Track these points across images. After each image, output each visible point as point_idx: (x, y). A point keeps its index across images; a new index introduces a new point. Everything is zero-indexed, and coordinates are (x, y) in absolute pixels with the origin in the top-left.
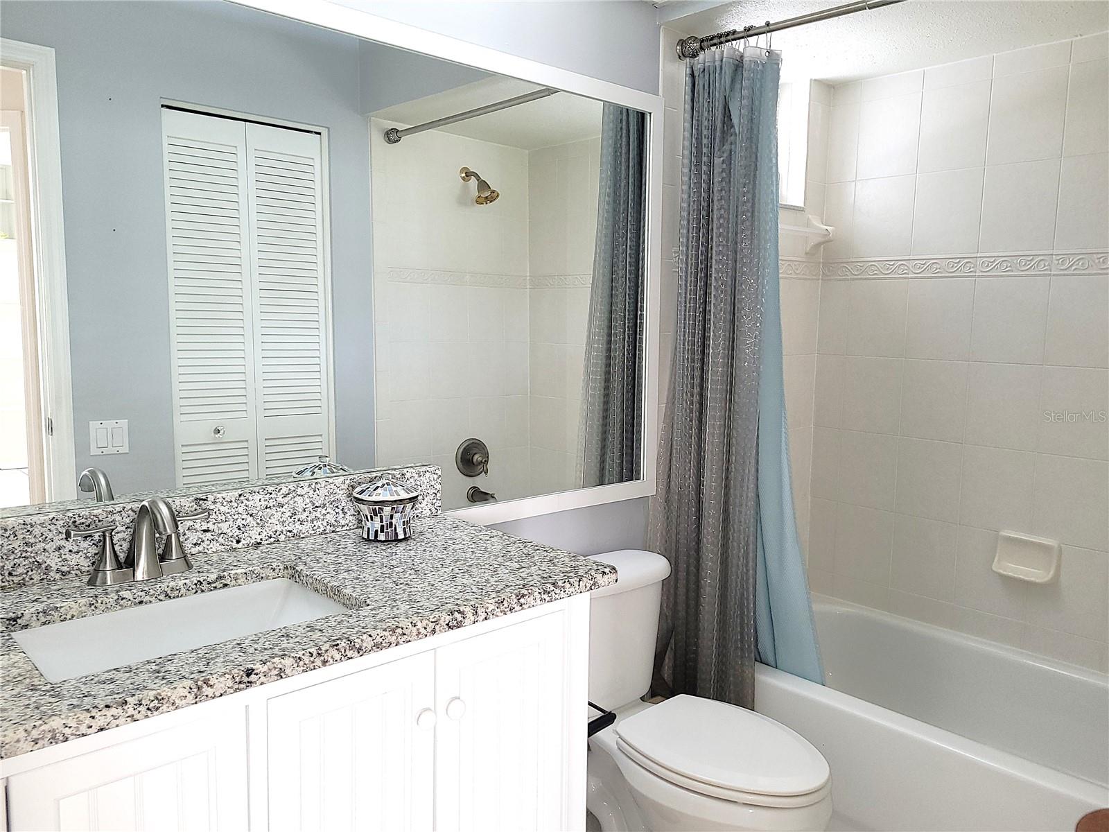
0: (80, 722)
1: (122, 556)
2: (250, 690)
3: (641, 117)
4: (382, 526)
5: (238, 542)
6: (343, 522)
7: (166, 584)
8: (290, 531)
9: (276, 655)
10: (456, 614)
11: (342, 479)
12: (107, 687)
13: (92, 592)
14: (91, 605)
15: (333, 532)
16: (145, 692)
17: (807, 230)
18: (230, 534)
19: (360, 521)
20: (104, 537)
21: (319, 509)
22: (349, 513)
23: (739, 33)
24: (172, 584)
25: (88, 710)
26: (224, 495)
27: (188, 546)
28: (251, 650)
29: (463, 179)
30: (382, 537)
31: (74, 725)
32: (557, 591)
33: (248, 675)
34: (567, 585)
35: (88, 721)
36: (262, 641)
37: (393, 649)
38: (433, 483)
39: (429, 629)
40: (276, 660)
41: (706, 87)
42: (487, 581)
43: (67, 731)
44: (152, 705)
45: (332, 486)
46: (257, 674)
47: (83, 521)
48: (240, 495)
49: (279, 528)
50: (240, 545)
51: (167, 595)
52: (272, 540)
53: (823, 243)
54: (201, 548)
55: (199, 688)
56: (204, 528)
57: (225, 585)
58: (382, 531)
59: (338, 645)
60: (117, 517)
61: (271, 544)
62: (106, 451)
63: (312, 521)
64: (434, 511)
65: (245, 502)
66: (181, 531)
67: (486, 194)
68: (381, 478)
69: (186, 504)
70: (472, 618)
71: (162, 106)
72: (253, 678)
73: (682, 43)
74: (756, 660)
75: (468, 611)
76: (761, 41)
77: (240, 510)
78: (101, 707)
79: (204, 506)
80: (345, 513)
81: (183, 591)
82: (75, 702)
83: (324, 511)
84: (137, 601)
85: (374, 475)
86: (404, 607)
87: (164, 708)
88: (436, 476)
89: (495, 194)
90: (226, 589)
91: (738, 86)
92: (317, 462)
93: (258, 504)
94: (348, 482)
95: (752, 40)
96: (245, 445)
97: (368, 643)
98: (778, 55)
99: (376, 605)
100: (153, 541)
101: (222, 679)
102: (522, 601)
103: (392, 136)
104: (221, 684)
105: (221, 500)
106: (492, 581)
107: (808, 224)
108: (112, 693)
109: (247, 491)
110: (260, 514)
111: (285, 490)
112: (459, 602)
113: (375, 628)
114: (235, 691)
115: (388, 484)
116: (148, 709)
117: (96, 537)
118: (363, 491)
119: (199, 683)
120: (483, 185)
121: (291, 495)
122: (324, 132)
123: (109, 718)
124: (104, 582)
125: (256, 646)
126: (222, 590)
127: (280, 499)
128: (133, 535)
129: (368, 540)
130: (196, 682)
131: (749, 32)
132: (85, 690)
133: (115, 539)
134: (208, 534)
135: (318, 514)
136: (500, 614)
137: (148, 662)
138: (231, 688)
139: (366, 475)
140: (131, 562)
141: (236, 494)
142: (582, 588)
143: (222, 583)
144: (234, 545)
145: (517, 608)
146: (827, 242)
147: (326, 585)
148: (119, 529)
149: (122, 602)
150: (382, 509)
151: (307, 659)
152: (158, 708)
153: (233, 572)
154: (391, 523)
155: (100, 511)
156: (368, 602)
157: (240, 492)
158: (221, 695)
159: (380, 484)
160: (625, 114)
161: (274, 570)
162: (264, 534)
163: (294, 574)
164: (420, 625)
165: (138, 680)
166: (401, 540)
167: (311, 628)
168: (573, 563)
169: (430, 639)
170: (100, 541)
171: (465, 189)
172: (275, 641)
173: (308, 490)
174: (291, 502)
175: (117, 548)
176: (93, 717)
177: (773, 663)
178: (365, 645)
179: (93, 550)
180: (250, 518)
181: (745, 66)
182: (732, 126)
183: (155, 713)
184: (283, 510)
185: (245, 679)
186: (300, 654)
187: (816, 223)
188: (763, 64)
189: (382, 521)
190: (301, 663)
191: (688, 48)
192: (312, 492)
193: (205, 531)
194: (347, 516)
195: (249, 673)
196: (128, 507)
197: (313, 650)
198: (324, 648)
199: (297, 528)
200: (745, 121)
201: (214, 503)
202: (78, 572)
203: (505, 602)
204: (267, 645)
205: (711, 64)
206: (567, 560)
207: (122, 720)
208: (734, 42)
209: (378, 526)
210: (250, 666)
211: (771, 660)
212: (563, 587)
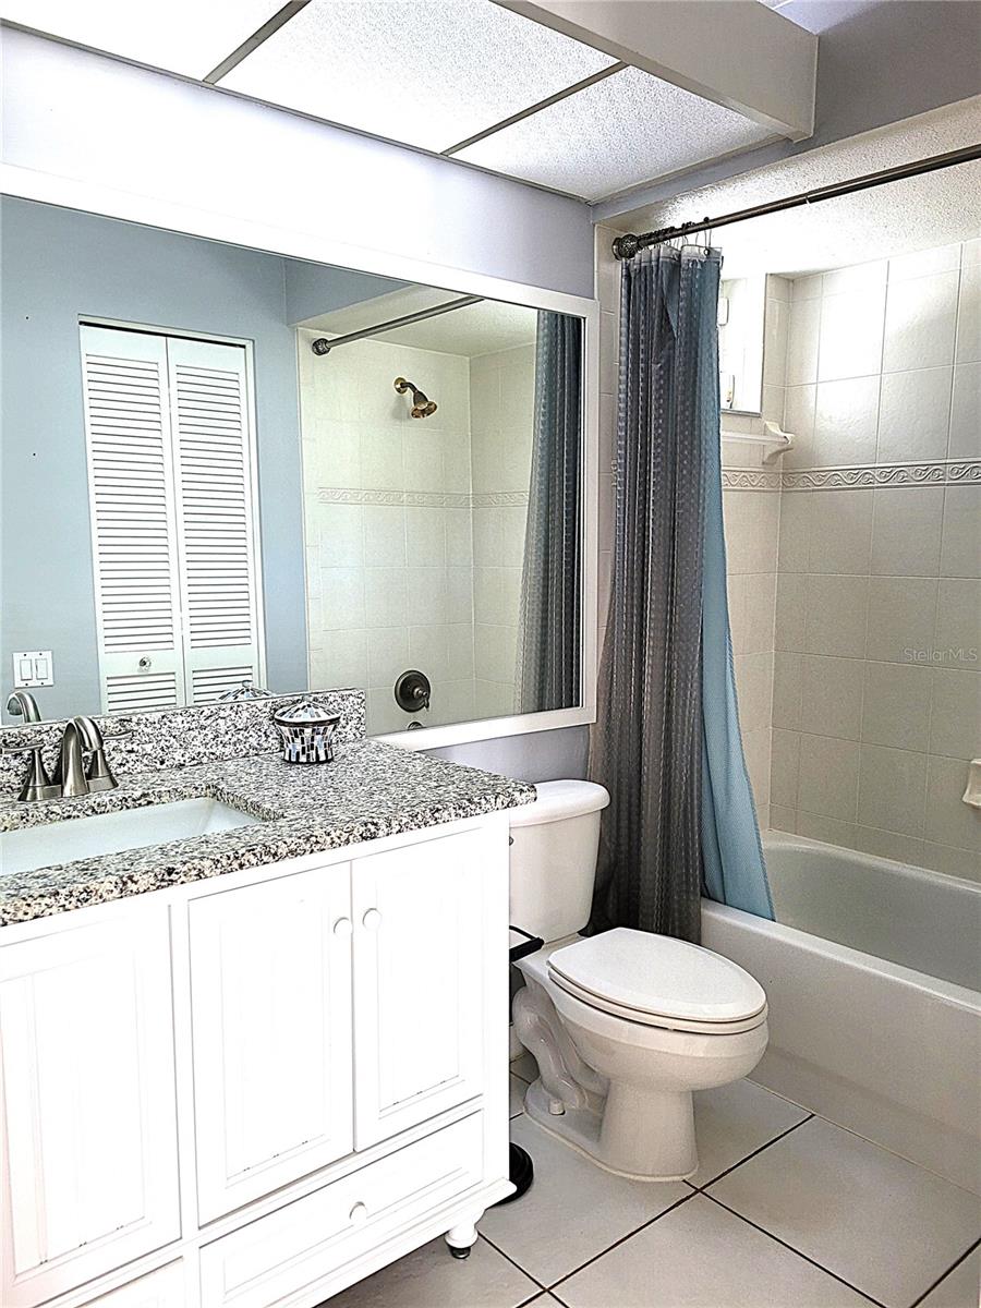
0: (17, 909)
1: (50, 774)
2: (171, 888)
3: (577, 322)
4: (303, 748)
5: (162, 763)
6: (265, 745)
7: (93, 800)
8: (213, 754)
9: (196, 857)
10: (370, 826)
11: (264, 702)
12: (39, 880)
13: (23, 807)
14: (22, 818)
15: (256, 755)
16: (75, 885)
17: (763, 438)
18: (154, 755)
19: (282, 744)
20: (33, 754)
21: (242, 732)
22: (272, 736)
23: (678, 230)
24: (98, 800)
25: (24, 899)
26: (147, 716)
27: (113, 765)
28: (173, 853)
29: (398, 390)
30: (303, 759)
31: (12, 911)
32: (473, 807)
33: (170, 874)
34: (483, 801)
35: (25, 908)
36: (183, 846)
37: (307, 856)
38: (356, 707)
39: (343, 839)
40: (196, 861)
41: (643, 289)
42: (404, 797)
43: (6, 916)
44: (82, 896)
45: (254, 709)
46: (177, 873)
47: (13, 739)
48: (163, 717)
49: (202, 750)
50: (164, 766)
51: (94, 810)
52: (195, 762)
53: (783, 450)
54: (126, 769)
55: (125, 883)
56: (129, 748)
57: (149, 803)
58: (303, 753)
59: (253, 850)
60: (45, 736)
61: (194, 765)
62: (30, 683)
63: (235, 745)
64: (358, 735)
65: (168, 723)
66: (106, 752)
67: (423, 407)
68: (303, 700)
69: (109, 724)
70: (386, 830)
71: (81, 323)
72: (174, 877)
73: (618, 241)
74: (702, 895)
75: (382, 823)
76: (699, 239)
77: (163, 731)
78: (35, 896)
79: (128, 727)
80: (267, 736)
81: (109, 807)
82: (12, 892)
83: (246, 734)
84: (65, 815)
85: (296, 698)
86: (319, 820)
87: (93, 900)
88: (360, 701)
89: (432, 407)
90: (150, 806)
91: (676, 287)
92: (240, 686)
93: (181, 726)
94: (270, 705)
95: (691, 238)
96: (172, 677)
97: (283, 850)
98: (719, 253)
99: (292, 817)
100: (79, 759)
101: (145, 876)
102: (436, 815)
103: (320, 347)
104: (145, 881)
105: (144, 721)
106: (409, 797)
107: (765, 431)
108: (46, 886)
109: (170, 712)
110: (183, 735)
111: (207, 713)
112: (373, 815)
113: (290, 836)
114: (158, 888)
115: (309, 706)
116: (78, 900)
117: (26, 754)
118: (284, 713)
119: (125, 879)
120: (419, 397)
121: (213, 718)
122: (249, 346)
123: (44, 907)
124: (34, 797)
125: (176, 850)
126: (147, 807)
127: (202, 722)
128: (60, 754)
129: (290, 761)
130: (121, 877)
131: (688, 229)
132: (21, 883)
133: (44, 759)
134: (133, 755)
135: (240, 737)
136: (413, 827)
137: (77, 862)
138: (154, 885)
139: (288, 698)
140: (59, 779)
141: (160, 715)
142: (499, 805)
143: (145, 800)
144: (158, 766)
145: (432, 822)
146: (788, 450)
147: (246, 801)
148: (46, 748)
149: (51, 816)
150: (303, 731)
151: (224, 861)
152: (87, 900)
153: (157, 790)
154: (312, 745)
155: (29, 731)
156: (285, 815)
157: (163, 714)
158: (145, 891)
159: (300, 706)
160: (559, 320)
161: (197, 788)
162: (187, 755)
163: (216, 793)
164: (333, 835)
165: (69, 876)
166: (323, 763)
167: (229, 836)
168: (492, 782)
169: (344, 848)
170: (29, 759)
171: (401, 401)
172: (195, 847)
173: (230, 712)
174: (214, 724)
175: (46, 766)
176: (29, 905)
177: (722, 900)
178: (280, 851)
179: (23, 768)
180: (173, 740)
181: (683, 266)
182: (671, 329)
183: (85, 904)
184: (205, 732)
185: (166, 877)
186: (218, 857)
187: (774, 429)
188: (702, 264)
189: (303, 743)
190: (219, 865)
191: (624, 248)
192: (234, 714)
193: (129, 752)
194: (270, 739)
195: (170, 871)
196: (55, 727)
197: (231, 854)
198: (240, 852)
199: (219, 750)
200: (682, 324)
201: (138, 724)
202: (9, 789)
203: (419, 816)
204: (187, 850)
205: (647, 264)
206: (486, 779)
207: (54, 910)
208: (673, 240)
209: (299, 748)
210: (171, 866)
211: (719, 895)
212: (479, 803)
